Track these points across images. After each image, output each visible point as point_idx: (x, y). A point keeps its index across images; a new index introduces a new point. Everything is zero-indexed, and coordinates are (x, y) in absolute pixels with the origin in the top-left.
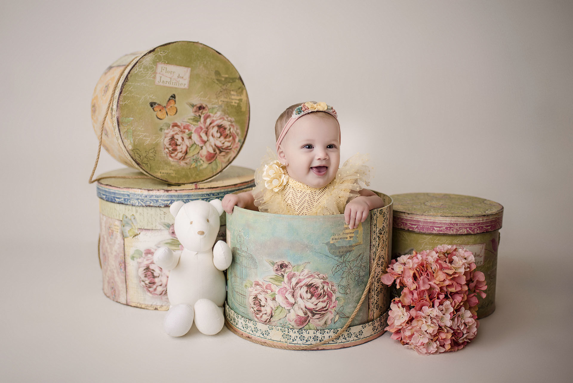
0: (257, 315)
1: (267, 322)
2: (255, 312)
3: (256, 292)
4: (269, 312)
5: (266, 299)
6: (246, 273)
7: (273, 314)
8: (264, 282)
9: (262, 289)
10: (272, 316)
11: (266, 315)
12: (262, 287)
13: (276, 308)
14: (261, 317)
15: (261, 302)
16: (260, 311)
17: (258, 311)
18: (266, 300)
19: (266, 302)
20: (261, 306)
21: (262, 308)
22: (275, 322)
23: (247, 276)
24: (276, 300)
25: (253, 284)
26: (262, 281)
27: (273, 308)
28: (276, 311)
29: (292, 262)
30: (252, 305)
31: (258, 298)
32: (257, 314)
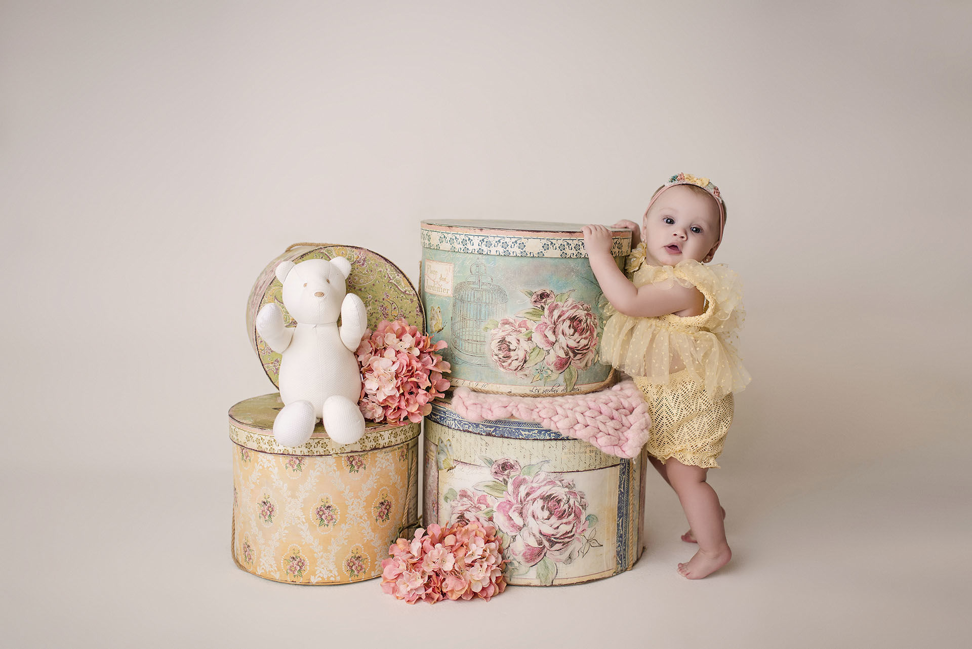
0: (503, 364)
1: (518, 370)
2: (501, 360)
3: (503, 334)
4: (521, 355)
5: (519, 340)
6: (487, 312)
7: (528, 358)
8: (516, 318)
9: (513, 328)
10: (525, 362)
11: (518, 361)
12: (513, 326)
13: (532, 350)
14: (510, 364)
15: (511, 345)
16: (509, 357)
17: (505, 358)
18: (518, 342)
19: (518, 344)
20: (510, 350)
21: (512, 353)
22: (530, 368)
23: (488, 315)
24: (532, 340)
25: (499, 324)
26: (514, 317)
27: (528, 350)
28: (532, 354)
29: (556, 290)
30: (495, 351)
31: (506, 341)
32: (504, 362)
